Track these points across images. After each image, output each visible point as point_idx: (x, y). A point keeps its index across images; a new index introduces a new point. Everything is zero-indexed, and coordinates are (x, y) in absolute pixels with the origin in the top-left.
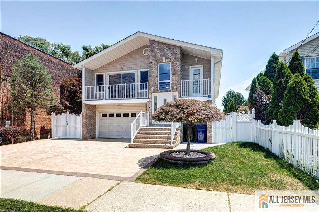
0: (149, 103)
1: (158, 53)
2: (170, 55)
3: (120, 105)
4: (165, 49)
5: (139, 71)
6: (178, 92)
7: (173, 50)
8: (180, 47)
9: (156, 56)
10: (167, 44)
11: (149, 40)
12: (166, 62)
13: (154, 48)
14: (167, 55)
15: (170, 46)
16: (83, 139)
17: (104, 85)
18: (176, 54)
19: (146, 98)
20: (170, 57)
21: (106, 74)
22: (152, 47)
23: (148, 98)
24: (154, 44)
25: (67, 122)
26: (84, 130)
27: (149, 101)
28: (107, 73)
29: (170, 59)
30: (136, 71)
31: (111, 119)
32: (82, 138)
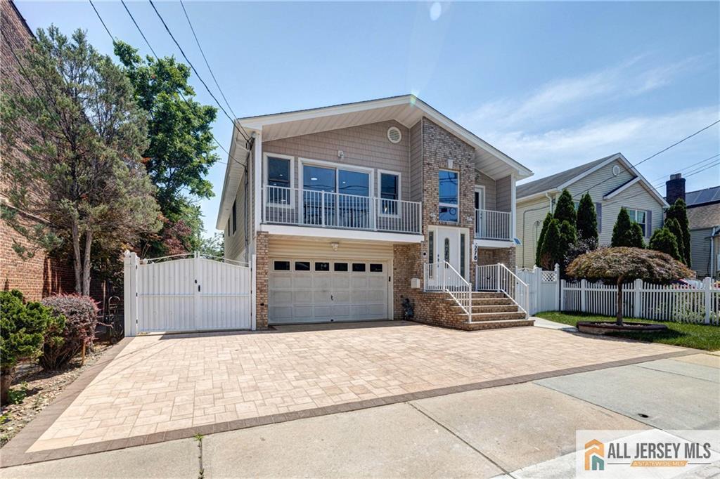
0: (424, 245)
1: (440, 148)
2: (459, 157)
3: (337, 242)
4: (452, 144)
5: (380, 171)
6: (471, 229)
7: (465, 150)
8: (474, 148)
9: (436, 153)
10: (455, 136)
11: (424, 118)
12: (453, 170)
13: (432, 136)
14: (455, 157)
15: (460, 143)
16: (257, 330)
17: (292, 189)
18: (469, 159)
19: (419, 234)
20: (460, 162)
21: (296, 161)
22: (430, 133)
23: (421, 232)
24: (432, 128)
25: (196, 282)
26: (262, 305)
27: (423, 240)
28: (300, 159)
29: (460, 167)
30: (373, 170)
31: (302, 276)
32: (254, 328)
